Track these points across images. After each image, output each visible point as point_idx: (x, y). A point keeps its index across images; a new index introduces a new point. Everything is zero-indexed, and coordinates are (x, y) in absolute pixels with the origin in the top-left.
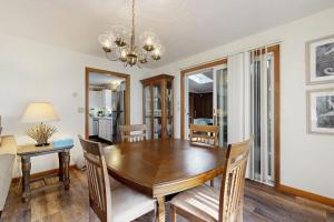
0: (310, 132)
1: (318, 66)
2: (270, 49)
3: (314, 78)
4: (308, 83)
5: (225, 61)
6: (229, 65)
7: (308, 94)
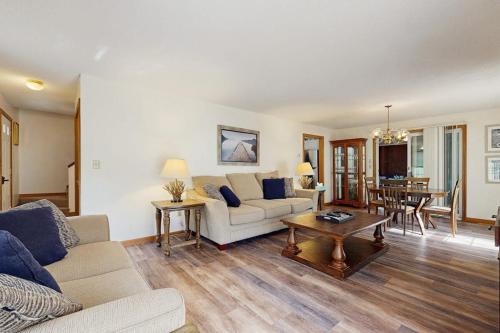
0: (487, 182)
1: (493, 141)
2: (459, 126)
3: (490, 149)
4: (487, 151)
5: (422, 131)
6: (425, 134)
7: (486, 158)
